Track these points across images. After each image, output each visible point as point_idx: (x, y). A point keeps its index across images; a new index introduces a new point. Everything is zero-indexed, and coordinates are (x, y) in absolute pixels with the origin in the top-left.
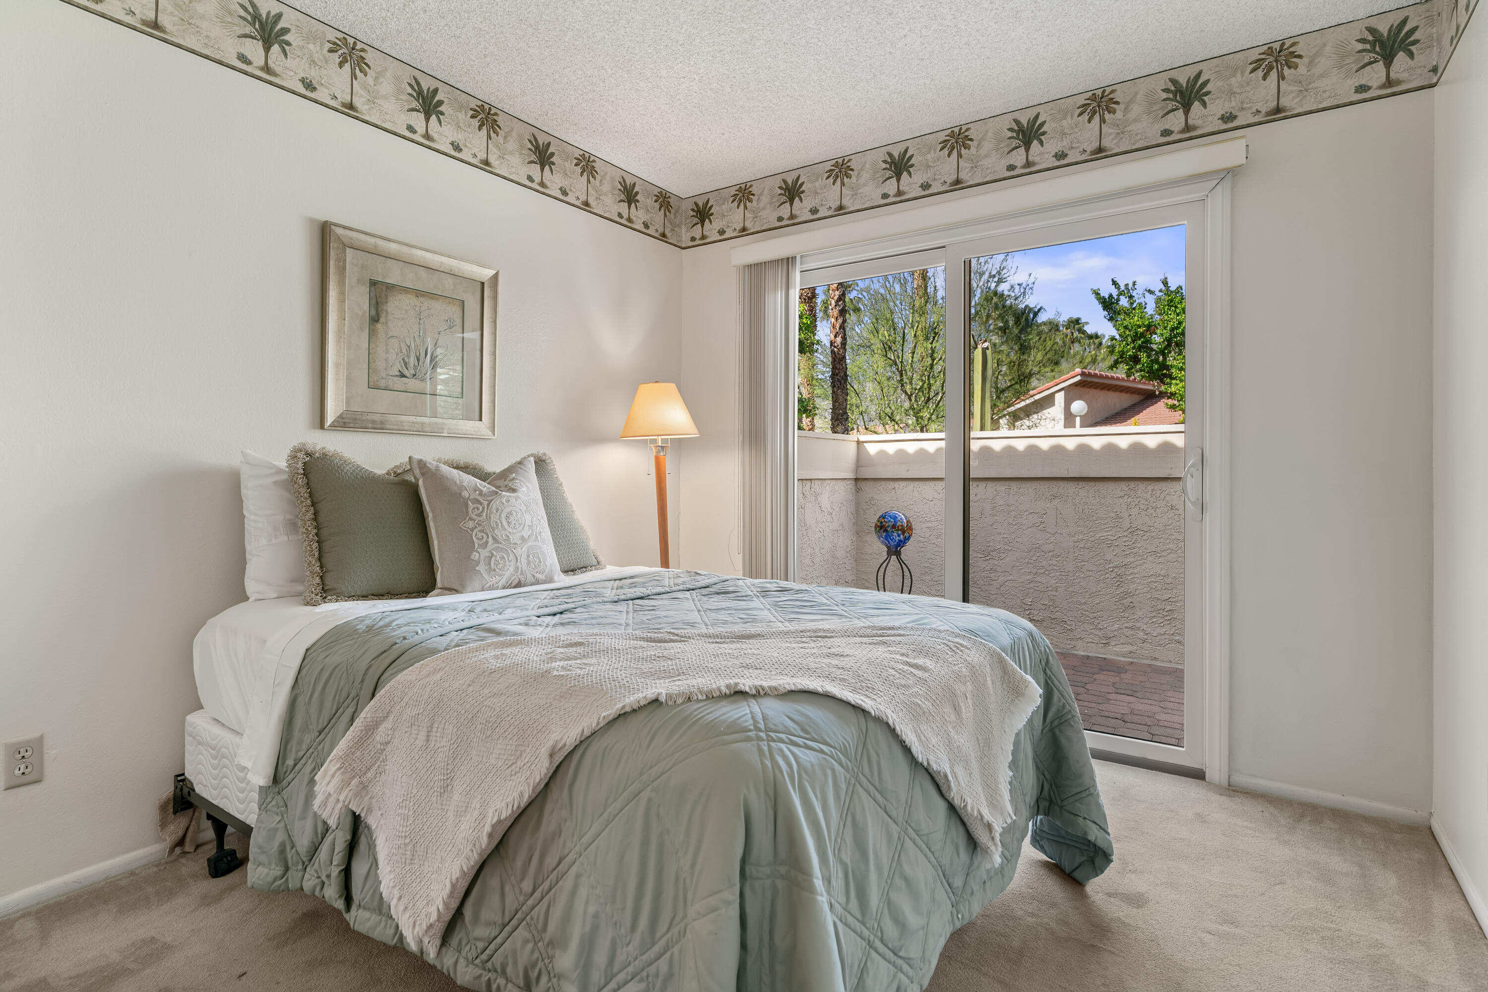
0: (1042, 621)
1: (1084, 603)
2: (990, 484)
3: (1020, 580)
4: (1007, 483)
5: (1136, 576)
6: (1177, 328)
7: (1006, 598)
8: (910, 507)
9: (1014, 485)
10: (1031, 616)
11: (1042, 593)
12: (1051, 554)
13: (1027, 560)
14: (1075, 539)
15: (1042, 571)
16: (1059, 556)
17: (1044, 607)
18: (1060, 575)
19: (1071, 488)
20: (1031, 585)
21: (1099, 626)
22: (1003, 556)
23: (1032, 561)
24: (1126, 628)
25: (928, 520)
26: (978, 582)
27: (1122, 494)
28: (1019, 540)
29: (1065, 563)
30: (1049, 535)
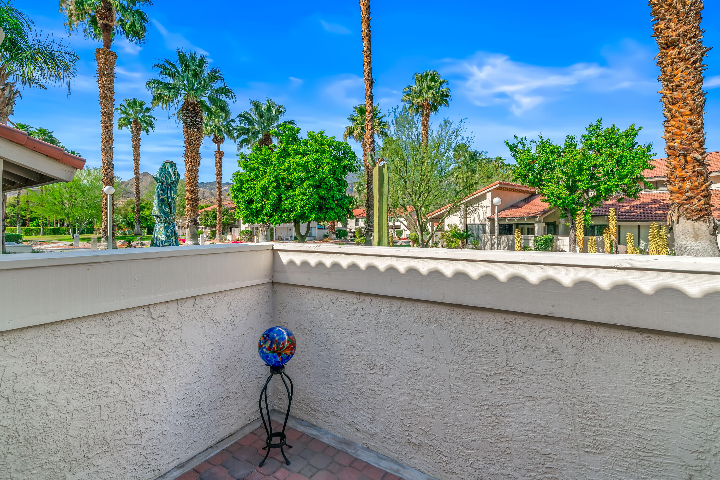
0: (419, 446)
1: (460, 437)
2: (375, 300)
3: (400, 400)
4: (389, 301)
5: (513, 420)
6: (547, 160)
7: (388, 415)
8: (312, 313)
9: (395, 303)
10: (410, 438)
11: (420, 418)
12: (428, 379)
13: (406, 381)
14: (451, 367)
15: (420, 395)
16: (435, 383)
17: (421, 432)
18: (436, 402)
19: (447, 312)
20: (410, 407)
21: (475, 465)
22: (386, 372)
23: (410, 383)
24: (502, 474)
25: (325, 327)
26: (365, 393)
27: (498, 327)
28: (399, 359)
29: (441, 391)
30: (426, 359)
